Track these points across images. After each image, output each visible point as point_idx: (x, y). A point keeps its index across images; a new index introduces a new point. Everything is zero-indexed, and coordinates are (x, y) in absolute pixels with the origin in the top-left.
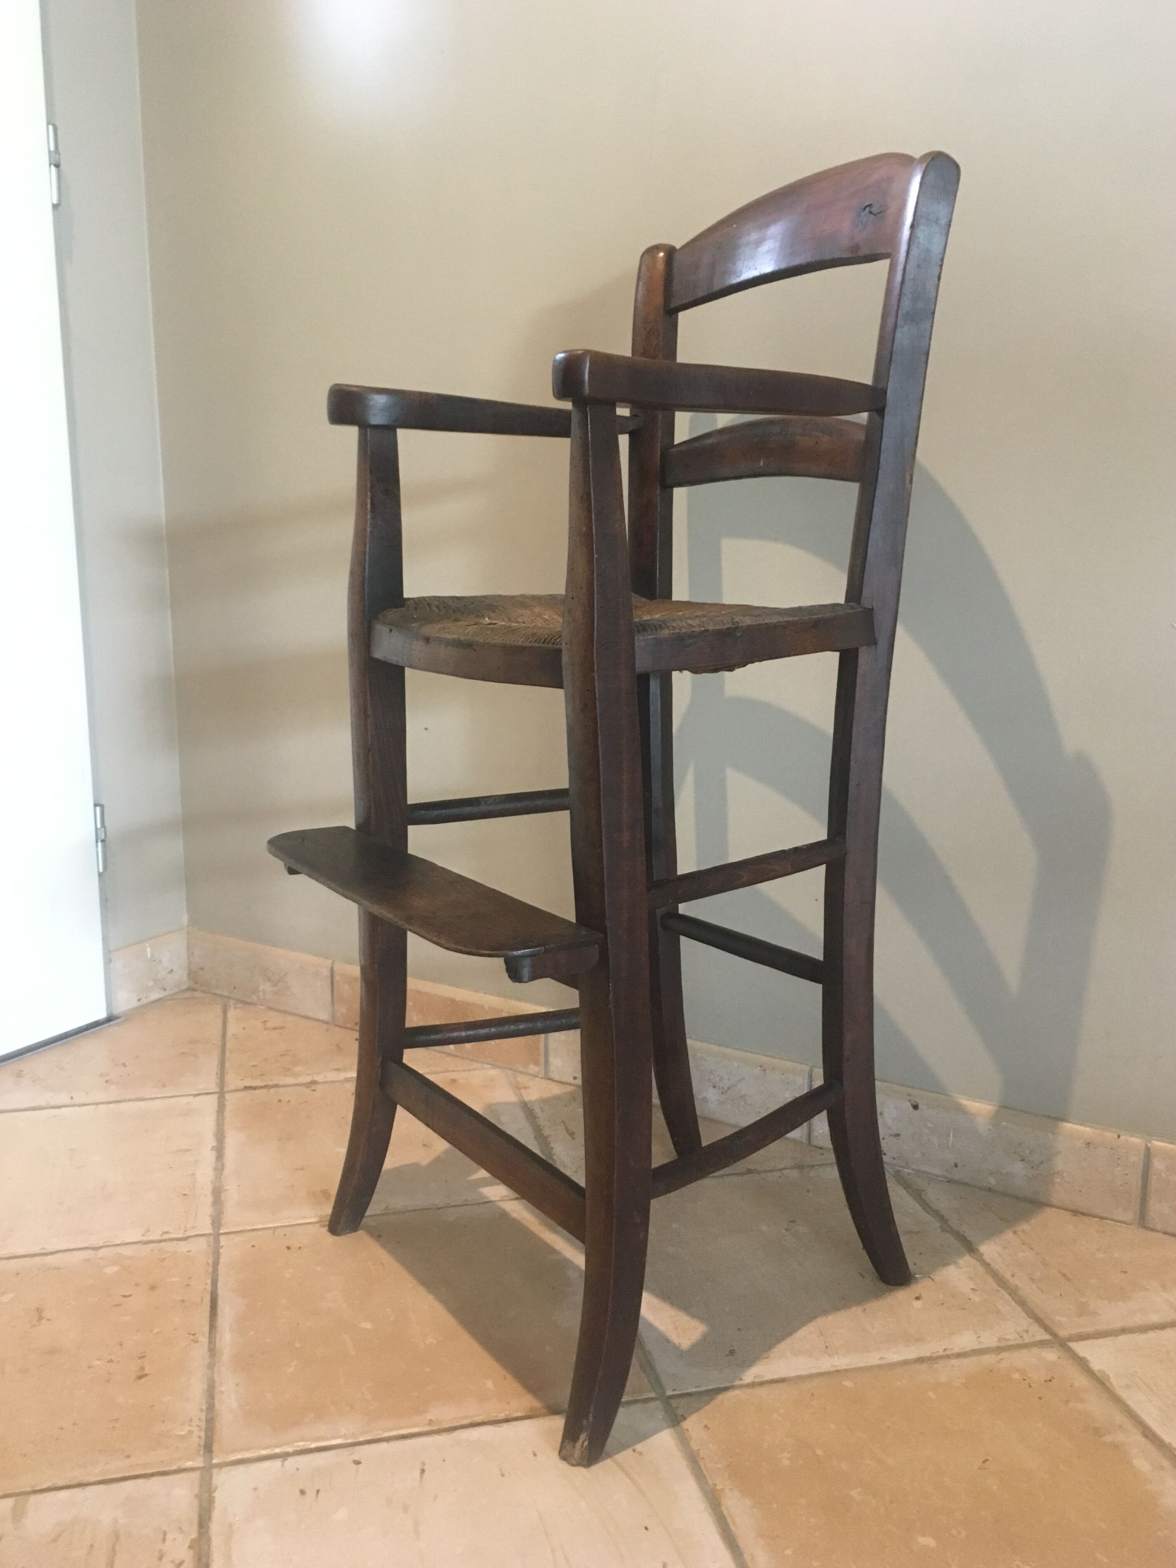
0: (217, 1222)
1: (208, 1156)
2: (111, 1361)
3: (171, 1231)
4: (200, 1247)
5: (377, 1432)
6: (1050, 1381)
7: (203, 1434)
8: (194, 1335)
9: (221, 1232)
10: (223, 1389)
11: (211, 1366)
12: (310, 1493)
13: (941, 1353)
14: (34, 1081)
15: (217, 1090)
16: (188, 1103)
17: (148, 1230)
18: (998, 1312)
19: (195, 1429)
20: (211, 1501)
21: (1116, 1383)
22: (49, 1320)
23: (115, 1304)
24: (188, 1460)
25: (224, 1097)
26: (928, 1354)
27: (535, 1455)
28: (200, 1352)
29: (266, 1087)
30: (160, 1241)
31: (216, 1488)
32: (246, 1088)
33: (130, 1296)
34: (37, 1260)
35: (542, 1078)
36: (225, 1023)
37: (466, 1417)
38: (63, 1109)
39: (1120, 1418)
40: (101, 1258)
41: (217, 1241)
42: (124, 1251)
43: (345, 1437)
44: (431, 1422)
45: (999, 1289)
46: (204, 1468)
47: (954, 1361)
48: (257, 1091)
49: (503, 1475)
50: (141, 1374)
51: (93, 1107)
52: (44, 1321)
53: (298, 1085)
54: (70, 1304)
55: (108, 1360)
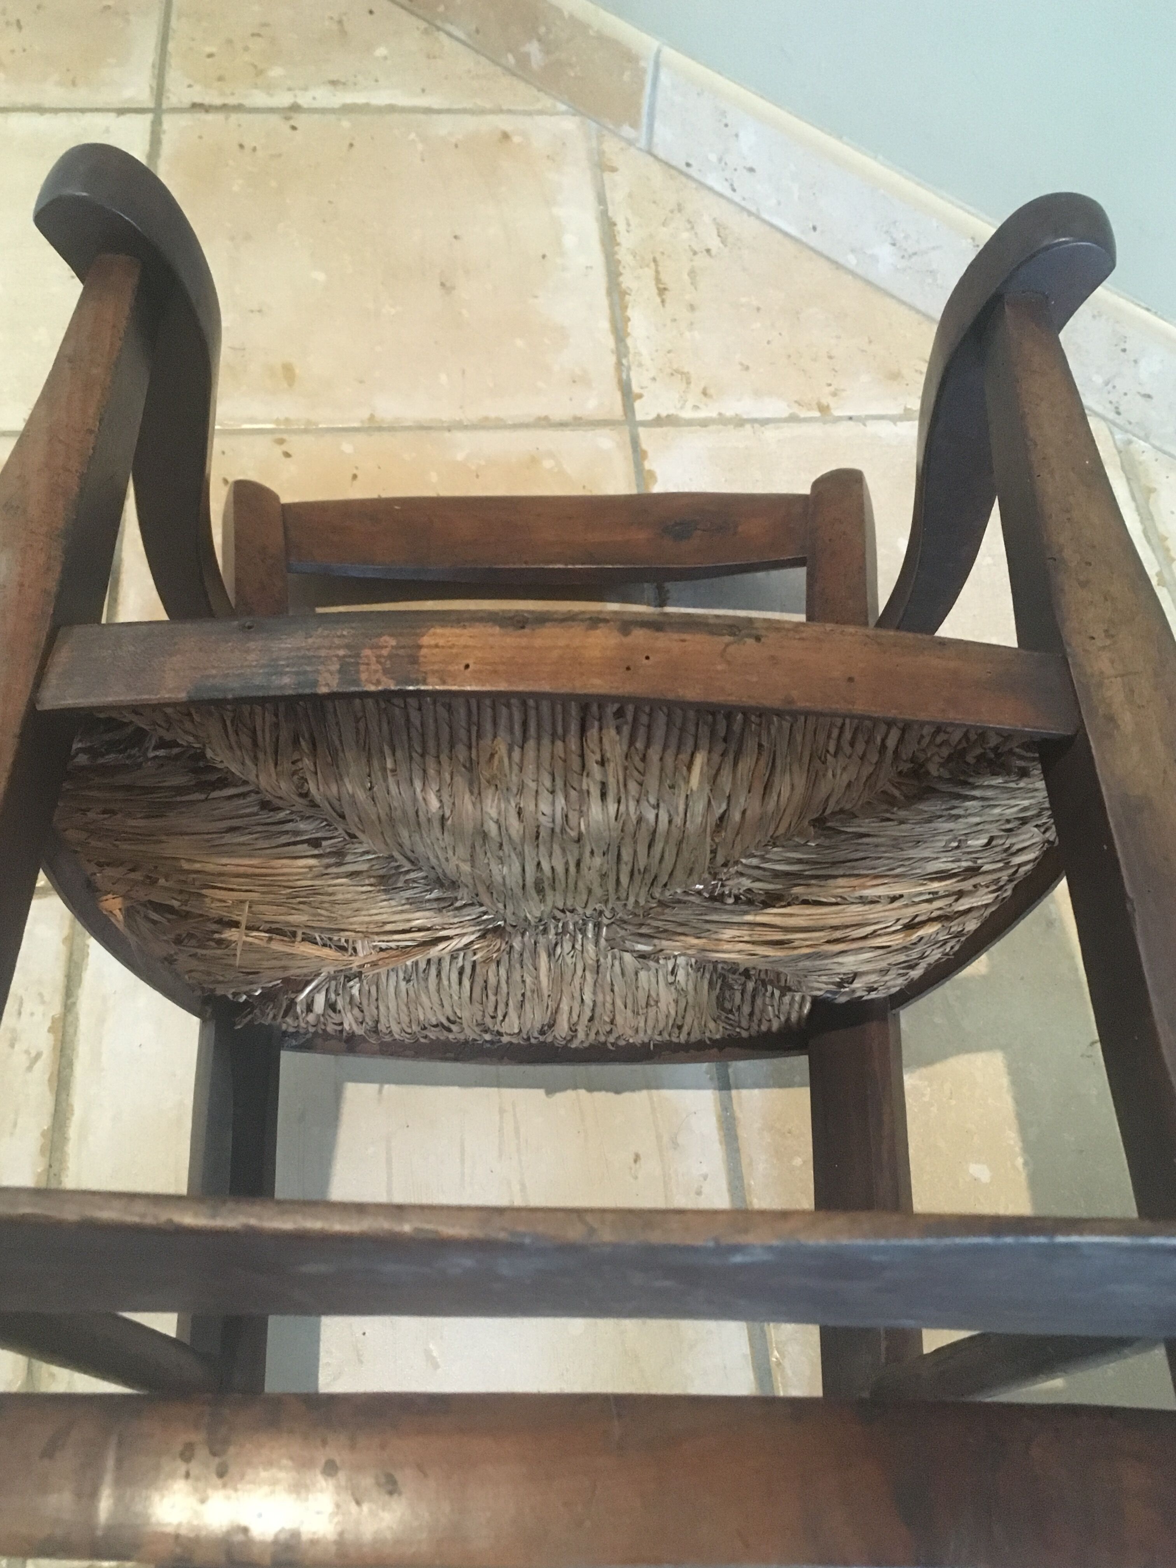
15: (151, 105)
16: (107, 130)
25: (161, 123)
29: (224, 108)
32: (196, 107)
35: (640, 149)
48: (210, 117)
53: (271, 110)
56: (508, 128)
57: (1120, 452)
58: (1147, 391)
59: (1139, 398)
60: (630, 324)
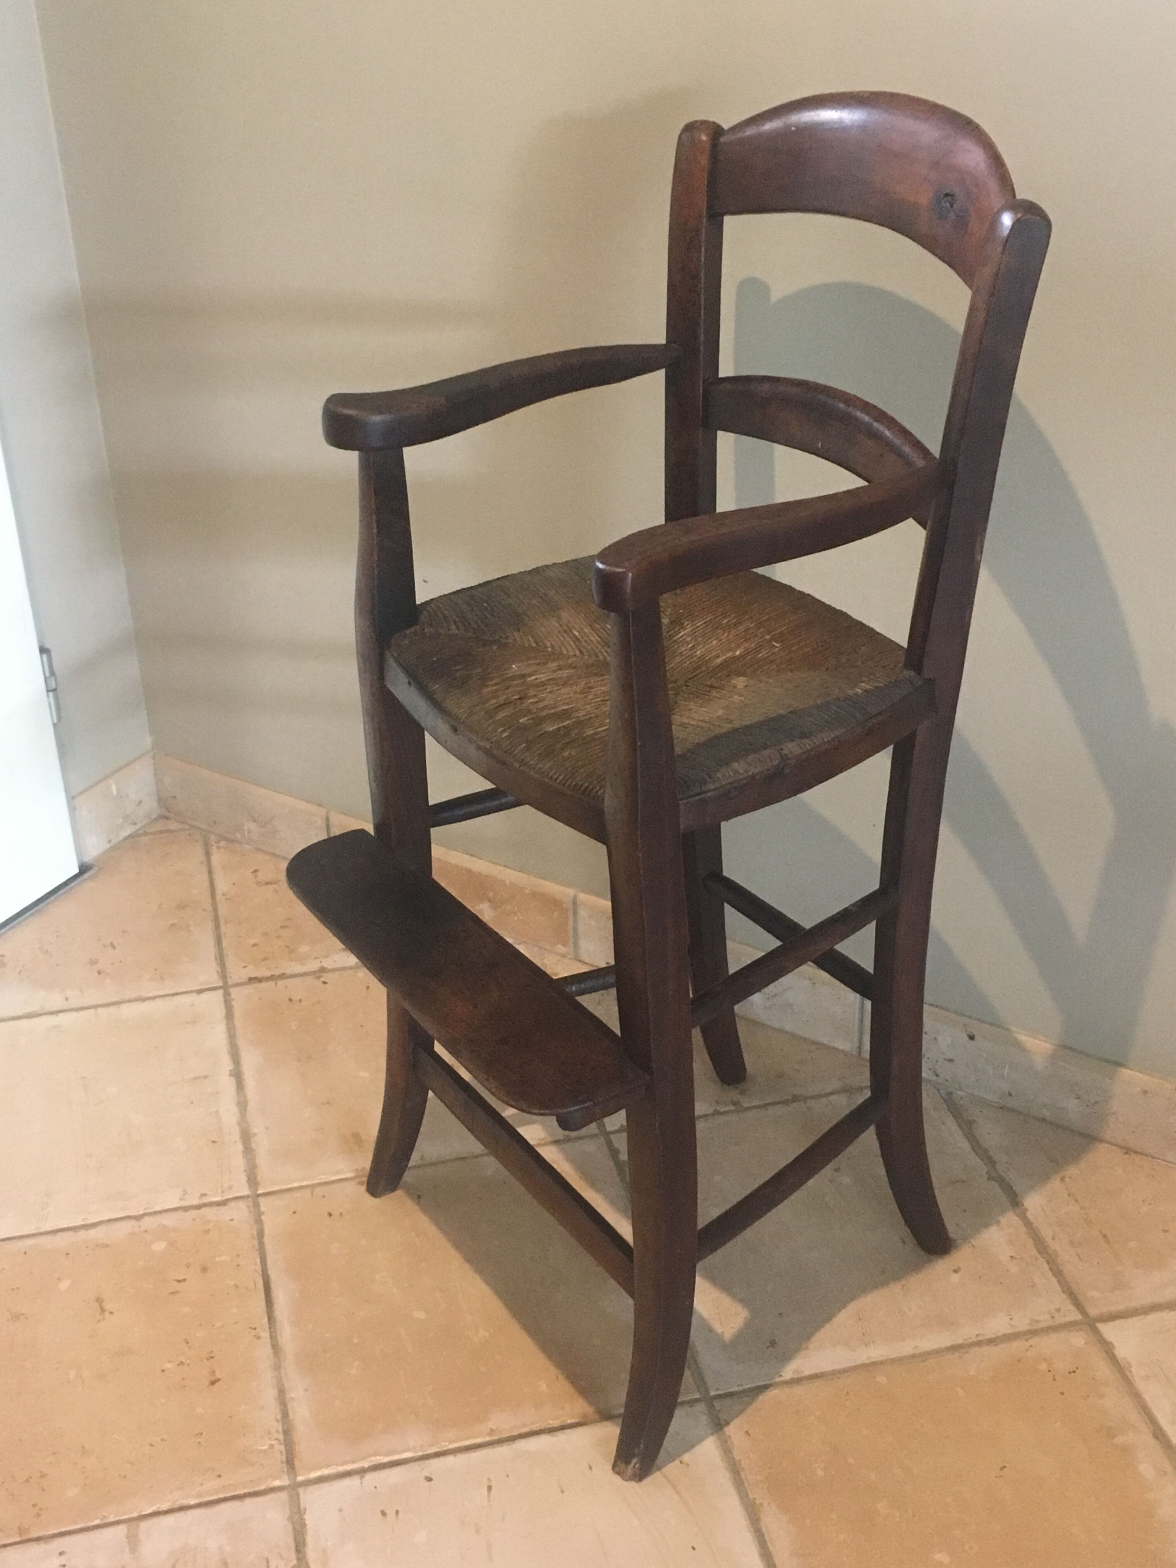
0: (253, 1180)
1: (228, 1084)
2: (182, 1363)
3: (209, 1193)
4: (239, 1213)
5: (443, 1444)
6: (1074, 1372)
7: (282, 1448)
8: (255, 1329)
9: (259, 1192)
10: (293, 1395)
11: (277, 1367)
12: (391, 1513)
13: (974, 1339)
14: (20, 972)
15: (221, 984)
16: (193, 1005)
17: (185, 1192)
18: (1033, 1286)
19: (274, 1442)
20: (303, 1525)
21: (1137, 1373)
22: (111, 1313)
23: (171, 1291)
24: (274, 1479)
25: (229, 994)
26: (960, 1341)
27: (590, 1468)
28: (264, 1350)
29: (272, 978)
30: (199, 1207)
31: (305, 1509)
32: (251, 980)
33: (185, 1280)
34: (82, 1234)
35: (571, 959)
36: (210, 872)
37: (524, 1425)
38: (61, 1015)
39: (1134, 1417)
40: (146, 1231)
41: (257, 1205)
42: (166, 1220)
43: (414, 1449)
44: (490, 1432)
45: (1038, 1256)
46: (290, 1485)
47: (985, 1349)
48: (264, 985)
49: (563, 1492)
50: (213, 1379)
51: (92, 1012)
52: (107, 1314)
53: (305, 974)
54: (128, 1292)
55: (178, 1362)
57: (945, 1100)
58: (949, 1057)
59: (945, 1062)
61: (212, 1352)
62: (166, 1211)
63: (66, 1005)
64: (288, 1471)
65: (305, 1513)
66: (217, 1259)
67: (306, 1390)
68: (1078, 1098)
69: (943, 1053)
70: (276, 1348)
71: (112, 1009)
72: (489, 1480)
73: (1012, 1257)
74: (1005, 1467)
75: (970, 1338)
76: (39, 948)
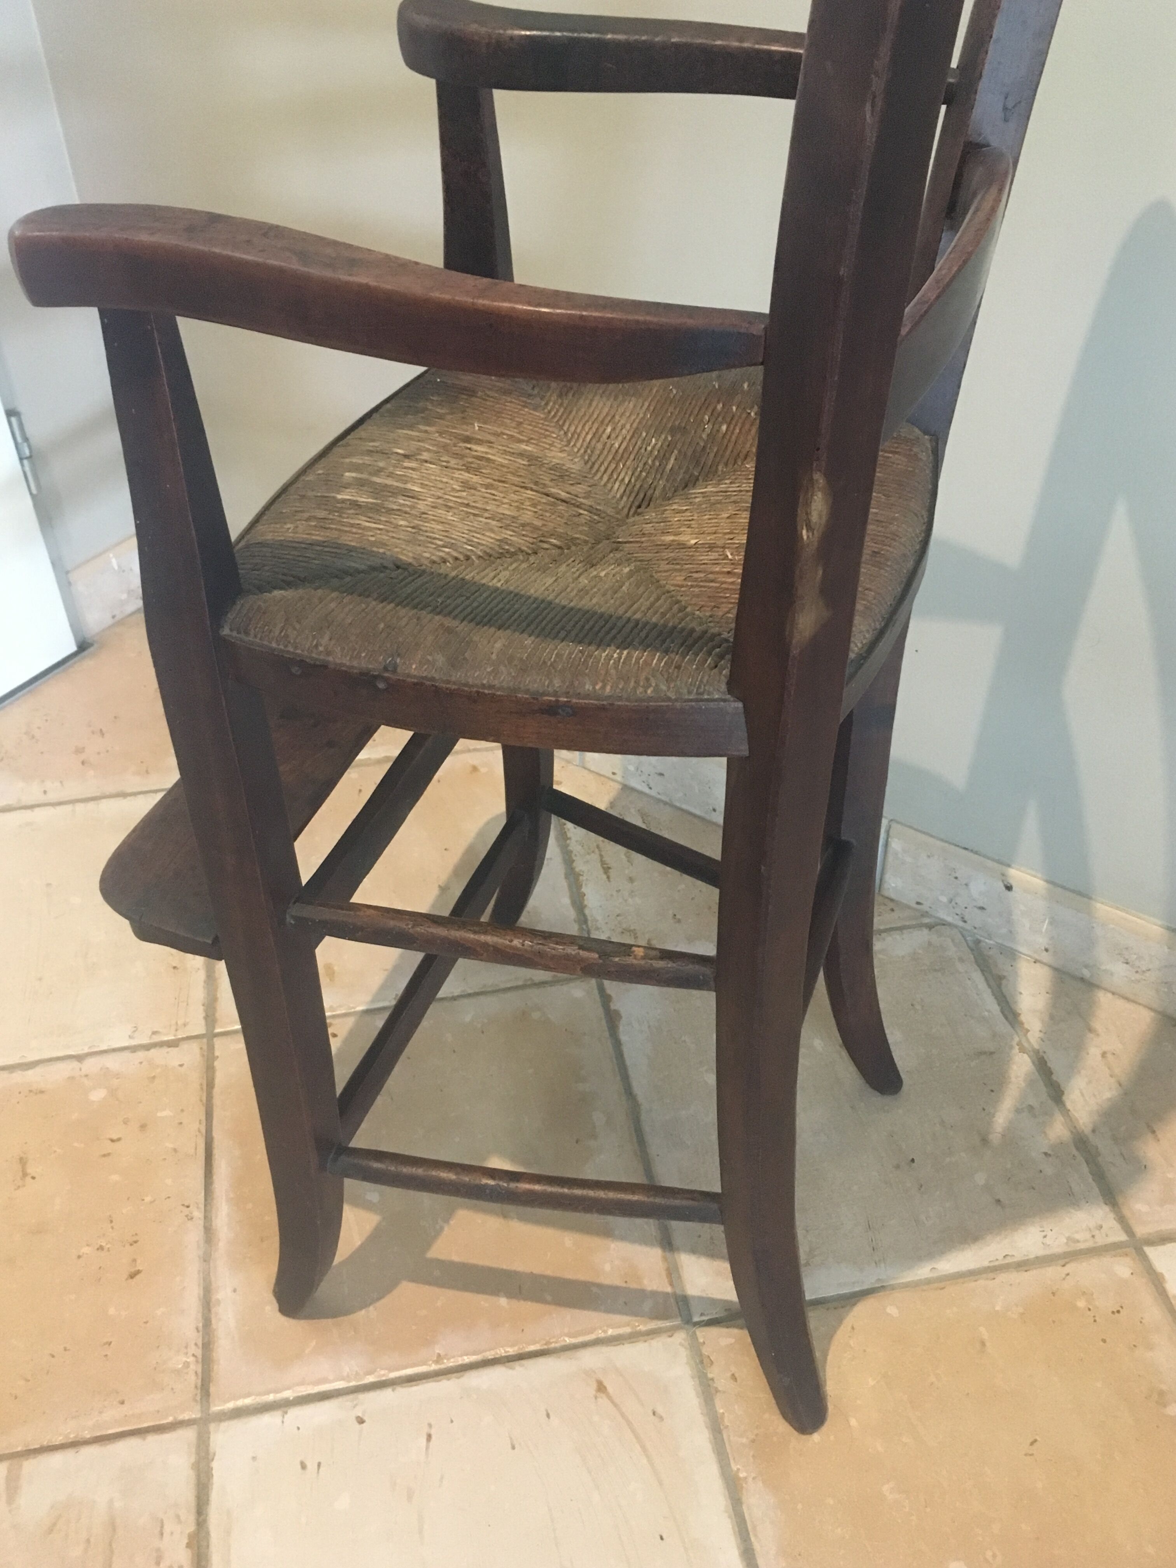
0: (209, 1018)
2: (101, 1248)
3: (160, 1030)
4: (191, 1054)
5: (382, 1372)
7: (199, 1368)
8: (188, 1207)
9: (215, 1032)
10: (219, 1296)
11: (207, 1258)
12: (311, 1466)
13: (1001, 1262)
17: (136, 1029)
18: (1071, 1193)
19: (191, 1359)
20: (209, 1477)
22: (33, 1178)
23: (103, 1153)
24: (183, 1410)
26: (986, 1264)
27: (548, 1416)
28: (194, 1235)
30: (147, 1047)
31: (214, 1454)
33: (119, 1139)
34: (18, 1077)
37: (476, 1352)
38: (37, 810)
40: (86, 1076)
41: (211, 1048)
42: (112, 1063)
43: (347, 1378)
44: (439, 1359)
46: (201, 1419)
47: (1014, 1277)
49: (513, 1448)
50: (133, 1270)
51: (68, 808)
52: (28, 1179)
54: (55, 1152)
55: (98, 1246)
56: (476, 762)
57: (972, 950)
58: (981, 905)
59: (976, 909)
60: (585, 898)
61: (136, 1234)
62: (114, 1050)
63: (42, 799)
64: (201, 1399)
65: (213, 1460)
66: (159, 1114)
67: (235, 1291)
68: (1127, 963)
69: (974, 900)
70: (209, 1230)
71: (91, 805)
72: (430, 1425)
73: (1046, 1154)
74: (1036, 1441)
75: (997, 1260)
76: (26, 733)
